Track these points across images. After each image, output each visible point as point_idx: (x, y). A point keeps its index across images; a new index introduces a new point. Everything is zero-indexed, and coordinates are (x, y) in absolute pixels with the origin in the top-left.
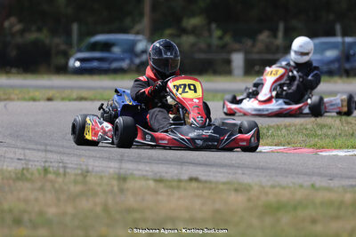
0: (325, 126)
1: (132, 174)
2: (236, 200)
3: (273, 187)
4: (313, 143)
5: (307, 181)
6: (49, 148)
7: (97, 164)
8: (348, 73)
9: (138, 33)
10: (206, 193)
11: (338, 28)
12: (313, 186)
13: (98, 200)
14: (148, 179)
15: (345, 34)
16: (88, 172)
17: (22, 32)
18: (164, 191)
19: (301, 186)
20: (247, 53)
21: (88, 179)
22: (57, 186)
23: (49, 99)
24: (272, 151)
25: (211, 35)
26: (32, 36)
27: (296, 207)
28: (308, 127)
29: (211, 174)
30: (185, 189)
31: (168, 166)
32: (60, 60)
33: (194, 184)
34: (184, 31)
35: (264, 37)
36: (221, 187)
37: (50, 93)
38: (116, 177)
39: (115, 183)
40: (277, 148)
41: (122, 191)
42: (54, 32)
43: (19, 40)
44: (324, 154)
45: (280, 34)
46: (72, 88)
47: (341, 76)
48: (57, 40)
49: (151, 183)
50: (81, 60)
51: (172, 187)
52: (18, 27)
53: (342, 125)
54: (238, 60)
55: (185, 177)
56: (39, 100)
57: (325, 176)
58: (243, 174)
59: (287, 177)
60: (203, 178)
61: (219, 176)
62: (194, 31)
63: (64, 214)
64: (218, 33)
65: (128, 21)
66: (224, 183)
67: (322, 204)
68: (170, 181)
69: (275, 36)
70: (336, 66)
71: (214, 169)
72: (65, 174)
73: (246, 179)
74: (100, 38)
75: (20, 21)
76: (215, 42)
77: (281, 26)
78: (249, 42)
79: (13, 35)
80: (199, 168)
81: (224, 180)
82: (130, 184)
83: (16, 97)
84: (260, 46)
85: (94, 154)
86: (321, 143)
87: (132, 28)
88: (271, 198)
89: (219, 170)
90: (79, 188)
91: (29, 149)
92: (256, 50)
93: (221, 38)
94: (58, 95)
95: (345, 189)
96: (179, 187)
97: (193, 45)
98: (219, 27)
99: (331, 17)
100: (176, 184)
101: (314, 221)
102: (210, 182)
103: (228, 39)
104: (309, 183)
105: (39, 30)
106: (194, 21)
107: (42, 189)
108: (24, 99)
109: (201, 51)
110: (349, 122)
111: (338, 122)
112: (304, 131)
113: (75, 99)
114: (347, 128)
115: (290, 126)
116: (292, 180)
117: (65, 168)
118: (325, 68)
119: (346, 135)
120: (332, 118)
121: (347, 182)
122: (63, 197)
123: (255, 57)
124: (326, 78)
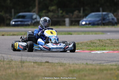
0: (94, 43)
1: (26, 61)
2: (60, 69)
3: (73, 64)
4: (89, 49)
5: (85, 62)
7: (16, 57)
8: (104, 24)
9: (34, 12)
10: (50, 67)
11: (101, 9)
13: (14, 70)
14: (32, 62)
15: (103, 11)
16: (12, 60)
18: (37, 66)
19: (83, 64)
20: (70, 18)
21: (11, 62)
23: (3, 35)
27: (79, 71)
28: (88, 43)
30: (44, 65)
32: (8, 22)
33: (47, 64)
34: (49, 11)
35: (76, 13)
36: (56, 64)
37: (4, 33)
38: (20, 61)
39: (20, 64)
41: (22, 66)
42: (6, 12)
44: (93, 52)
45: (82, 11)
46: (11, 31)
47: (101, 25)
48: (7, 15)
49: (32, 63)
50: (15, 22)
51: (39, 65)
53: (100, 42)
54: (67, 20)
55: (44, 61)
57: (92, 60)
58: (64, 60)
59: (79, 60)
60: (50, 61)
61: (56, 61)
62: (53, 11)
63: (2, 75)
64: (61, 12)
66: (57, 63)
67: (89, 70)
68: (39, 63)
69: (80, 12)
70: (100, 22)
71: (55, 58)
72: (4, 61)
73: (65, 62)
74: (21, 14)
76: (60, 14)
77: (82, 9)
78: (71, 15)
80: (50, 58)
81: (57, 62)
82: (25, 64)
84: (75, 16)
85: (15, 54)
86: (92, 49)
87: (32, 10)
88: (72, 68)
89: (57, 58)
90: (8, 66)
93: (62, 13)
94: (6, 34)
95: (97, 64)
96: (41, 65)
97: (52, 16)
98: (61, 9)
100: (40, 64)
101: (85, 76)
102: (53, 63)
103: (64, 13)
104: (86, 63)
106: (53, 8)
110: (102, 41)
111: (98, 41)
112: (87, 44)
113: (12, 35)
114: (101, 43)
115: (82, 43)
116: (80, 62)
117: (4, 59)
118: (96, 23)
119: (100, 46)
120: (97, 40)
121: (99, 62)
122: (2, 69)
123: (73, 19)
124: (97, 26)
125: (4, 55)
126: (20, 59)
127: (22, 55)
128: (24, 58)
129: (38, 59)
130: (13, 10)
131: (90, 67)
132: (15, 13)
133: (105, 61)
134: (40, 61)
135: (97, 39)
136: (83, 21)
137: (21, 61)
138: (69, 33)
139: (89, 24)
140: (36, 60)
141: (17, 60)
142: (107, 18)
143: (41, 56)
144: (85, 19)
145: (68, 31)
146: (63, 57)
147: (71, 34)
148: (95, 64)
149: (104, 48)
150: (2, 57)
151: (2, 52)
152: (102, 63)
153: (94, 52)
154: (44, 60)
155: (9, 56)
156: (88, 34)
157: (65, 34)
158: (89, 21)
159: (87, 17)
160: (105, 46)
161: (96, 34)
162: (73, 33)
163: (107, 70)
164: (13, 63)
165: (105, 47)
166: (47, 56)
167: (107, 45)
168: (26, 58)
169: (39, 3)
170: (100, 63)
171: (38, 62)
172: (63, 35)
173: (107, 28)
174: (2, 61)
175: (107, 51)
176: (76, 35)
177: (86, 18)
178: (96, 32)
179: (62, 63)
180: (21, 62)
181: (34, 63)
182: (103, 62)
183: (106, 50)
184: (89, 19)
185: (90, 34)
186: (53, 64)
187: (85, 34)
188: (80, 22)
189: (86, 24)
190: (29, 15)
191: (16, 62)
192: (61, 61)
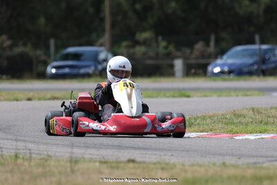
0: (241, 116)
1: (83, 158)
3: (192, 165)
4: (230, 129)
5: (218, 160)
6: (18, 138)
7: (59, 150)
8: (264, 73)
9: (101, 45)
10: (138, 171)
11: (257, 38)
12: (224, 164)
13: (54, 179)
14: (95, 162)
15: (263, 42)
16: (50, 156)
17: (11, 47)
18: (107, 171)
19: (214, 164)
20: (185, 59)
21: (49, 162)
22: (23, 168)
23: (29, 99)
24: (198, 137)
25: (158, 45)
26: (19, 50)
28: (228, 116)
29: (147, 156)
30: (123, 169)
31: (114, 150)
32: (40, 68)
33: (131, 165)
34: (137, 43)
35: (199, 46)
36: (152, 166)
37: (30, 95)
38: (69, 159)
39: (69, 164)
40: (202, 134)
41: (73, 171)
42: (36, 46)
43: (9, 53)
44: (238, 138)
45: (212, 43)
46: (47, 90)
47: (259, 75)
48: (39, 52)
49: (97, 164)
50: (57, 68)
51: (112, 168)
52: (8, 43)
53: (254, 114)
54: (179, 64)
55: (125, 159)
56: (21, 100)
57: (236, 155)
58: (172, 155)
59: (205, 157)
60: (138, 159)
61: (151, 157)
62: (145, 43)
64: (163, 44)
65: (94, 36)
66: (155, 164)
67: (229, 178)
68: (113, 163)
69: (208, 45)
70: (256, 67)
71: (150, 152)
72: (30, 159)
73: (173, 160)
74: (71, 50)
75: (9, 38)
76: (161, 50)
77: (213, 38)
78: (188, 51)
79: (4, 49)
80: (138, 152)
81: (155, 161)
82: (81, 166)
83: (3, 98)
84: (196, 53)
86: (236, 129)
87: (97, 41)
88: (189, 175)
90: (40, 170)
91: (7, 139)
92: (193, 56)
93: (166, 48)
94: (36, 96)
95: (248, 166)
96: (118, 168)
97: (144, 54)
98: (164, 39)
99: (252, 29)
100: (115, 165)
102: (144, 162)
103: (171, 48)
104: (221, 162)
105: (25, 45)
106: (146, 35)
107: (11, 171)
108: (9, 100)
109: (150, 58)
110: (259, 113)
111: (251, 112)
112: (224, 120)
113: (49, 99)
114: (257, 117)
115: (213, 116)
116: (209, 160)
117: (30, 153)
118: (246, 70)
119: (256, 122)
120: (247, 109)
121: (252, 160)
122: (27, 177)
123: (193, 62)
124: (247, 77)
125: (30, 146)
126: (69, 155)
127: (73, 146)
128: (78, 152)
129: (110, 154)
130: (52, 42)
131: (232, 172)
132: (58, 48)
133: (267, 157)
134: (114, 158)
135: (247, 107)
136: (216, 66)
137: (71, 157)
138: (183, 94)
139: (230, 72)
140: (106, 157)
141: (62, 156)
142: (273, 59)
143: (118, 146)
144: (219, 61)
145: (179, 90)
146: (168, 148)
147: (189, 96)
148: (243, 164)
149: (263, 127)
150: (26, 149)
151: (26, 139)
152: (259, 163)
153: (241, 138)
154: (125, 155)
155: (42, 147)
156: (227, 96)
157: (174, 97)
158: (230, 65)
159: (225, 57)
160: (266, 124)
161: (247, 95)
162: (191, 93)
163: (270, 178)
164: (52, 163)
165: (266, 126)
166: (132, 148)
167: (271, 120)
168: (83, 151)
169: (113, 25)
170: (255, 163)
171: (111, 160)
172: (168, 97)
173: (271, 82)
174: (27, 159)
175: (272, 135)
176: (200, 99)
177: (221, 58)
178: (246, 91)
179: (167, 164)
180: (71, 161)
181: (101, 162)
182: (261, 160)
183: (268, 133)
184: (230, 61)
185: (231, 96)
186: (145, 166)
187: (219, 96)
188: (210, 68)
189: (222, 72)
190: (91, 51)
191: (59, 161)
192: (165, 157)
